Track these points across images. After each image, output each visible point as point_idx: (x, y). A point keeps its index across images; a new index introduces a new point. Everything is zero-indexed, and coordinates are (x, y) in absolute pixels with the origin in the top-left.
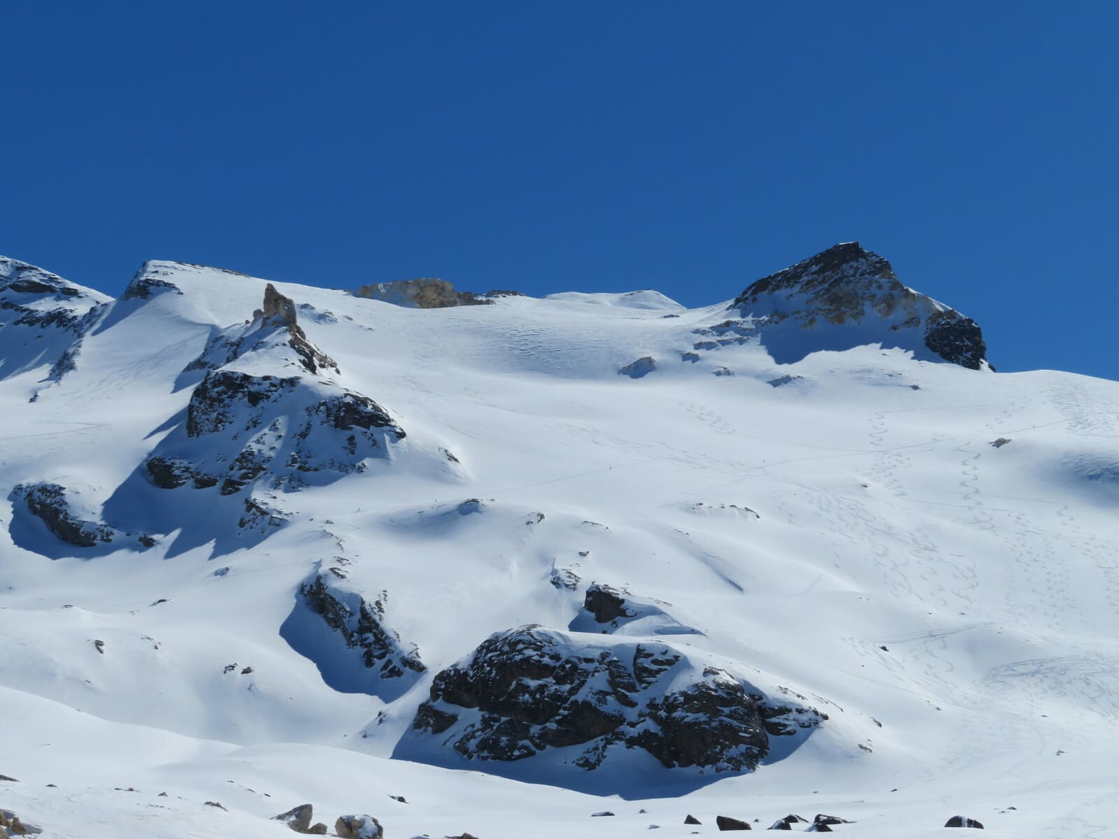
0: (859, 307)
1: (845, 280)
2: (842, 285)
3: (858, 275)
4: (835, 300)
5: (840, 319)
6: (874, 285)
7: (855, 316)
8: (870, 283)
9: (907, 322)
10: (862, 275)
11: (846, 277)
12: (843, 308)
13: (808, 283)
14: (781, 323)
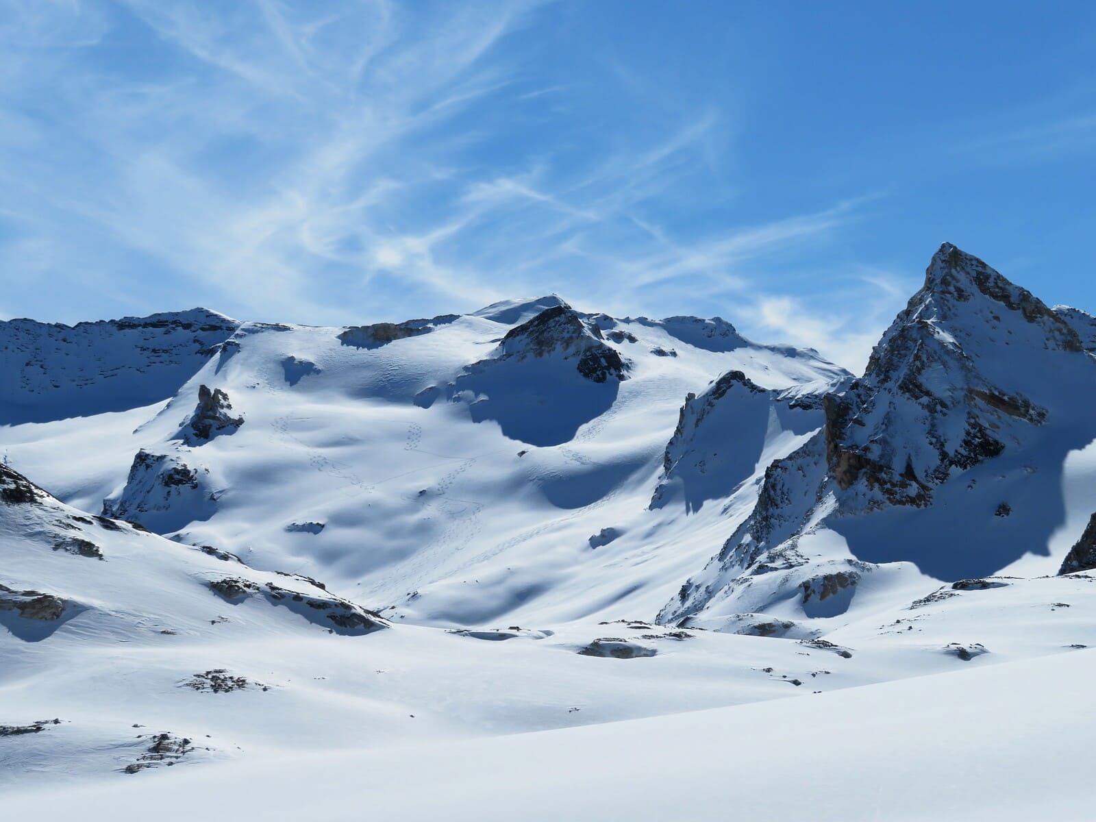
0: (553, 346)
1: (549, 330)
2: (545, 333)
3: (557, 326)
4: (540, 343)
5: (541, 354)
6: (566, 331)
7: (549, 352)
8: (564, 329)
9: (574, 354)
10: (560, 325)
11: (550, 328)
12: (543, 348)
13: (532, 331)
14: (507, 360)
